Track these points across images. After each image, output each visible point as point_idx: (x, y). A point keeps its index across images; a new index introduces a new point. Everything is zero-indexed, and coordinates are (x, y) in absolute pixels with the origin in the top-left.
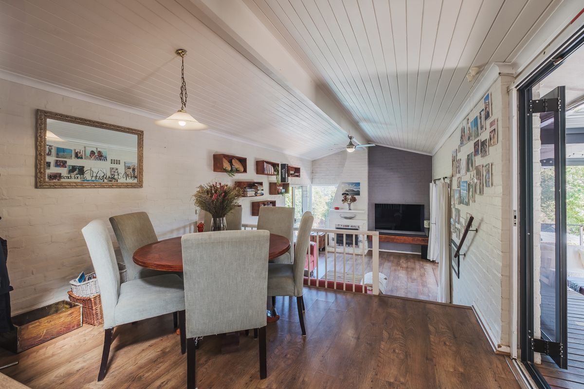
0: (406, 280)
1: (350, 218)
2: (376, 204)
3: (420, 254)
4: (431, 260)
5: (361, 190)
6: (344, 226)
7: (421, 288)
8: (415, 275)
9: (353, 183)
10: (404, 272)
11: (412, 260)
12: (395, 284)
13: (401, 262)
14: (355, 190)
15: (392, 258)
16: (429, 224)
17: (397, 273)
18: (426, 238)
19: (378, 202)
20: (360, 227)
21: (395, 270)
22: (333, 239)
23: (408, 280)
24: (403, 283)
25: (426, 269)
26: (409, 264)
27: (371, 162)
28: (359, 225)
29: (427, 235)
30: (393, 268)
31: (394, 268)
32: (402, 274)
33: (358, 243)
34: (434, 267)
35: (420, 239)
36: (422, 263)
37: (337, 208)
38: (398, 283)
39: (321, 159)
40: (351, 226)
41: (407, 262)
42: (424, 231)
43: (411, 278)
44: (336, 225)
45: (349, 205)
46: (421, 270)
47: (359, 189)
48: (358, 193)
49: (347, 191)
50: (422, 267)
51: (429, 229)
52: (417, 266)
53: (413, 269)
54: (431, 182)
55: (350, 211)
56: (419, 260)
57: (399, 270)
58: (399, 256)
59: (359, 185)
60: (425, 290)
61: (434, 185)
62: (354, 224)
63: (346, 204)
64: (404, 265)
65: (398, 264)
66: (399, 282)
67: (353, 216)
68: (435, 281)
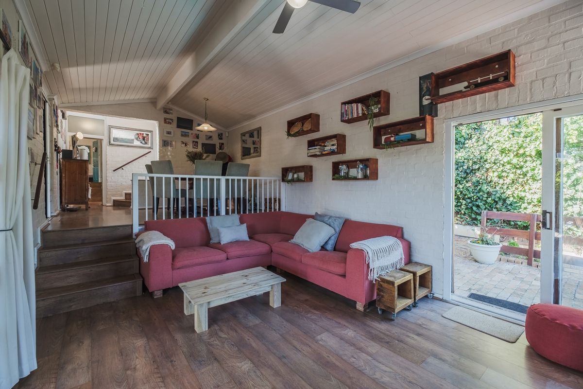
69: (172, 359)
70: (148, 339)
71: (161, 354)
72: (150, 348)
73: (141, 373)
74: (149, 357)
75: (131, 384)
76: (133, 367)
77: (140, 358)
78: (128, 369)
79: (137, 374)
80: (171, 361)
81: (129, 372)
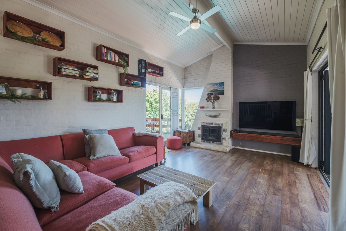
0: (266, 189)
1: (215, 117)
2: (240, 103)
3: (290, 155)
4: (305, 164)
5: (225, 90)
6: (208, 124)
7: (288, 207)
8: (281, 183)
9: (218, 83)
10: (265, 176)
11: (279, 162)
12: (248, 194)
13: (265, 162)
14: (220, 90)
15: (255, 158)
16: (302, 122)
17: (255, 177)
18: (299, 138)
19: (242, 101)
20: (224, 125)
21: (254, 172)
22: (199, 136)
23: (269, 189)
24: (260, 194)
25: (298, 175)
26: (275, 166)
27: (237, 62)
28: (222, 122)
29: (300, 135)
30: (252, 170)
31: (254, 169)
32: (262, 180)
33: (222, 140)
34: (309, 173)
35: (291, 138)
36: (292, 166)
37: (203, 107)
38: (252, 194)
39: (191, 66)
40: (215, 124)
41: (272, 164)
42: (295, 130)
43: (274, 187)
44: (201, 123)
45: (213, 104)
46: (291, 175)
47: (223, 88)
48: (222, 93)
49: (212, 91)
50: (292, 172)
51: (302, 128)
52: (286, 170)
53: (279, 174)
54: (306, 70)
55: (214, 109)
56: (288, 163)
57: (259, 173)
58: (264, 156)
59: (223, 85)
60: (296, 212)
61: (310, 73)
62: (217, 122)
63: (210, 103)
64: (268, 168)
65: (261, 166)
66: (254, 191)
67: (218, 115)
68: (313, 197)
69: (238, 203)
70: (238, 224)
71: (239, 209)
72: (242, 217)
73: (255, 208)
74: (247, 212)
75: (262, 207)
76: (257, 214)
77: (251, 215)
78: (261, 215)
79: (258, 209)
80: (239, 203)
81: (261, 213)
